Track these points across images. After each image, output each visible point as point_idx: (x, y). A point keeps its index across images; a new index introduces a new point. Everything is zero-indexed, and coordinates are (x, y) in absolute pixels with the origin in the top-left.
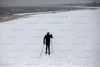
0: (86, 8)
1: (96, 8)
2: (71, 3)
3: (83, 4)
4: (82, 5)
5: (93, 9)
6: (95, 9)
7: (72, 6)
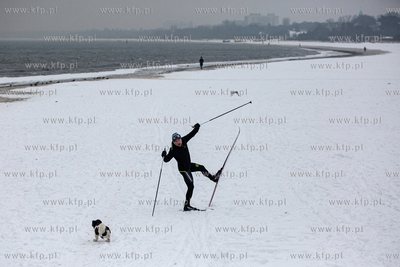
0: (315, 51)
1: (369, 46)
2: (227, 22)
3: (296, 27)
4: (291, 33)
5: (353, 53)
6: (364, 52)
7: (232, 41)
